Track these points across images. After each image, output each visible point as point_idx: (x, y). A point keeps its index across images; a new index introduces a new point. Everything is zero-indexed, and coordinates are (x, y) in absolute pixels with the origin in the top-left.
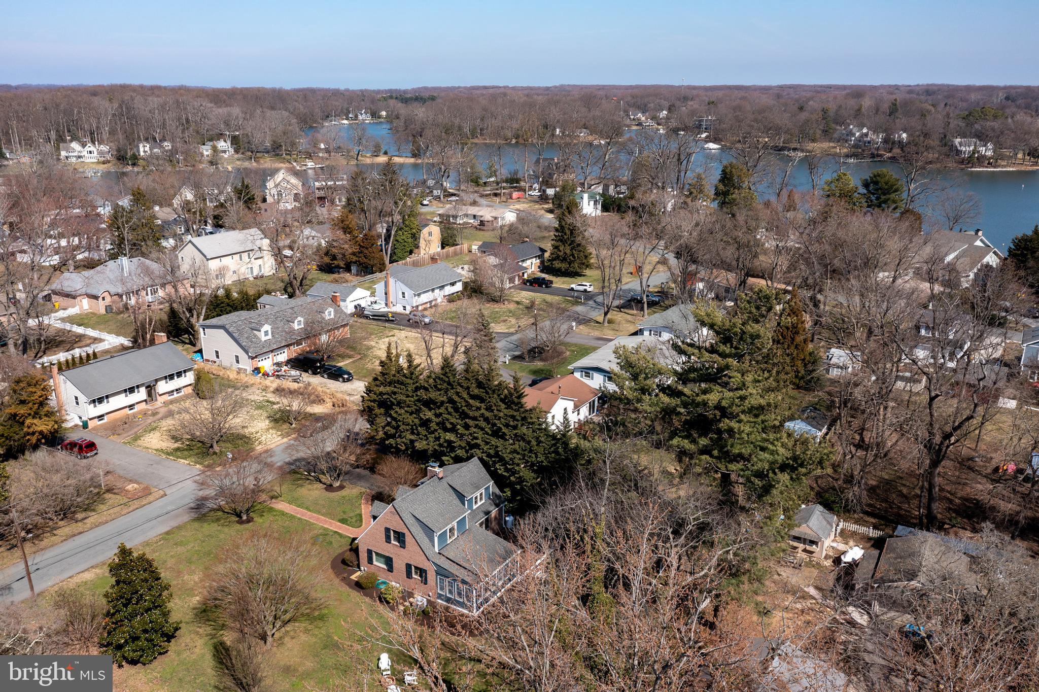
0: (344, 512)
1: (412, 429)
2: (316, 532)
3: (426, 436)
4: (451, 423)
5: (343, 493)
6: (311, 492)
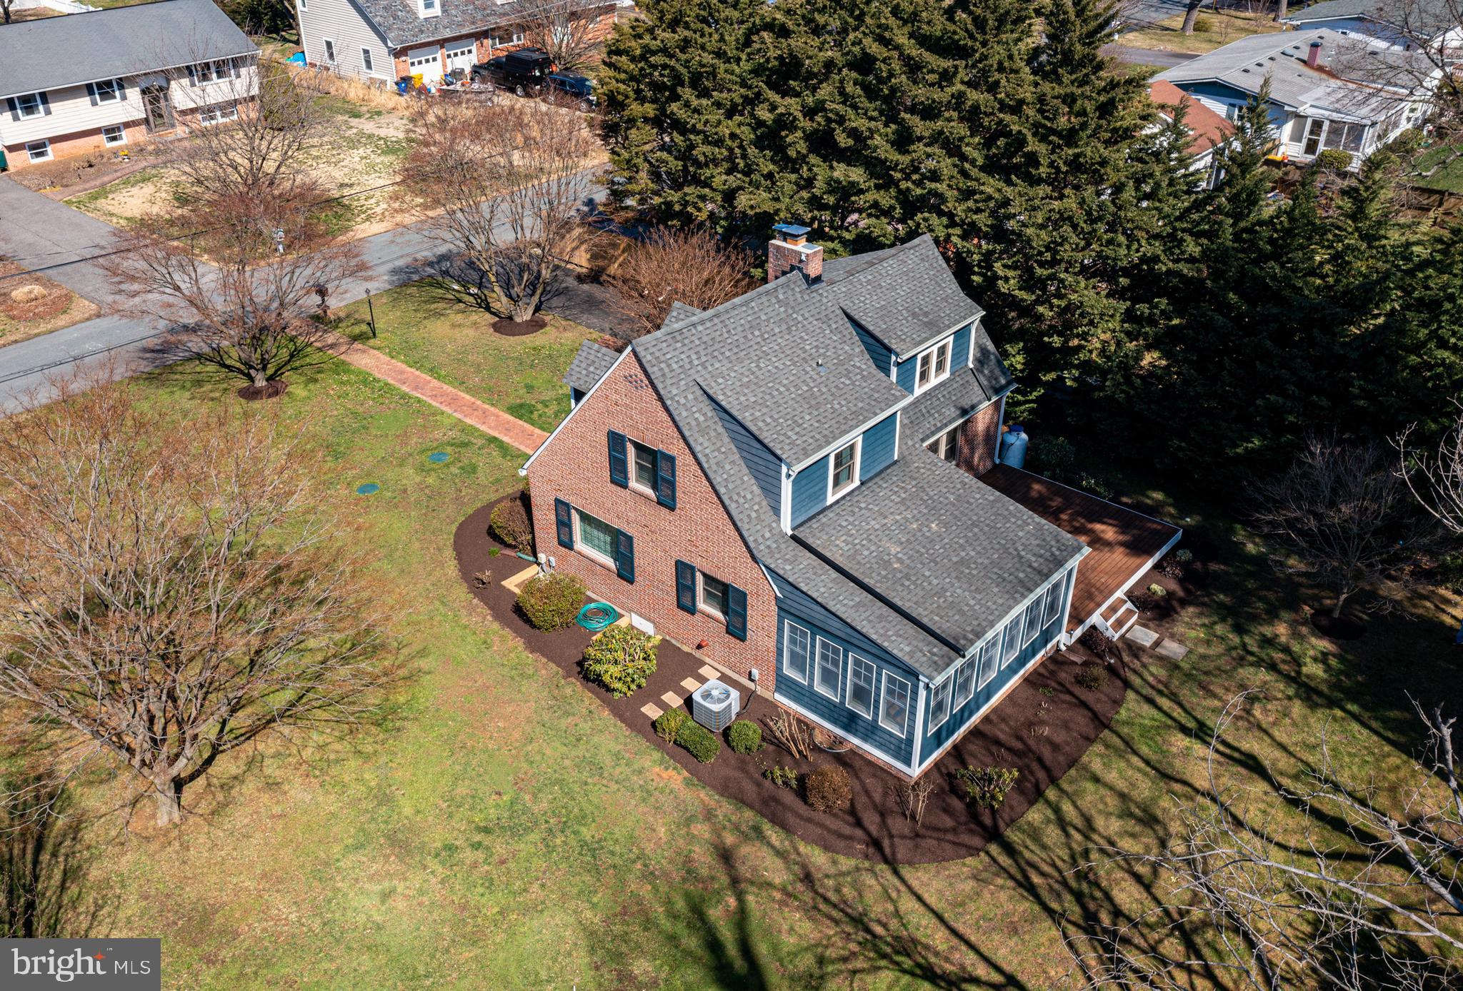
0: (530, 388)
1: (731, 158)
2: (438, 434)
3: (770, 176)
4: (854, 133)
5: (538, 339)
6: (457, 333)
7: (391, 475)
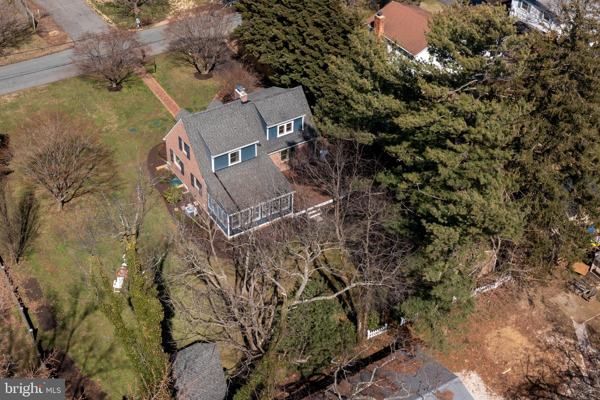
0: (195, 102)
6: (182, 74)
7: (141, 127)
